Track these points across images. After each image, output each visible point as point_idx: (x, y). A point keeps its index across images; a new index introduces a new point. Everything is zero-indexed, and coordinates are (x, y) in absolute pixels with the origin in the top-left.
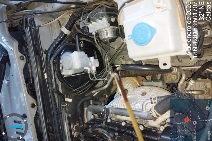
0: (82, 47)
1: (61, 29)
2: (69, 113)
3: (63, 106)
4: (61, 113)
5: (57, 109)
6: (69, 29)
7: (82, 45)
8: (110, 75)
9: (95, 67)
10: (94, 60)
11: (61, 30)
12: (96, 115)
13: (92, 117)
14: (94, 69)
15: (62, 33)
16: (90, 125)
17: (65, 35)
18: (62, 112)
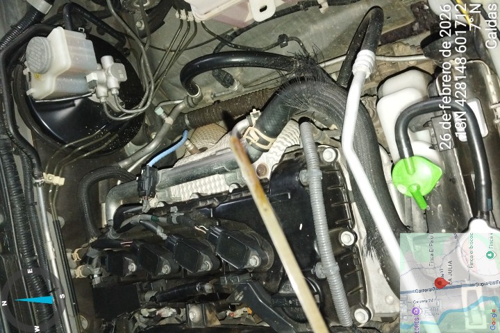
2: (59, 215)
3: (37, 181)
4: (32, 204)
5: (20, 191)
8: (162, 121)
9: (118, 81)
10: (114, 64)
18: (36, 201)
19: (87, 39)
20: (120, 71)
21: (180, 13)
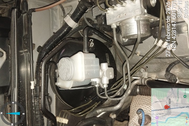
0: (92, 47)
1: (64, 19)
6: (76, 21)
7: (92, 44)
9: (108, 79)
10: (108, 68)
11: (64, 21)
14: (105, 82)
15: (65, 25)
19: (96, 57)
21: (157, 42)
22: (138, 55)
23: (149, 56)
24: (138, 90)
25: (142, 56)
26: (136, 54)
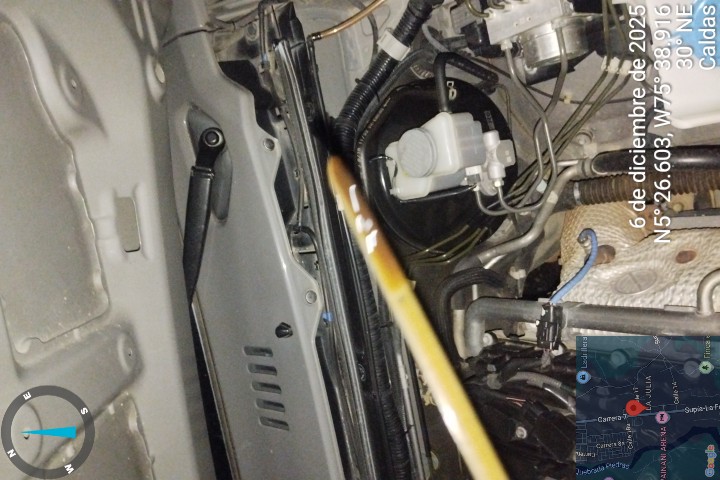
0: (453, 100)
1: (378, 43)
4: (387, 325)
5: (375, 309)
6: (407, 41)
7: (453, 93)
9: (503, 167)
10: (499, 142)
12: (500, 334)
13: (488, 340)
14: (497, 173)
16: (493, 363)
17: (394, 63)
19: (475, 119)
20: (507, 153)
21: (608, 64)
22: (567, 101)
23: (593, 99)
24: (577, 194)
25: (578, 103)
26: (562, 100)
